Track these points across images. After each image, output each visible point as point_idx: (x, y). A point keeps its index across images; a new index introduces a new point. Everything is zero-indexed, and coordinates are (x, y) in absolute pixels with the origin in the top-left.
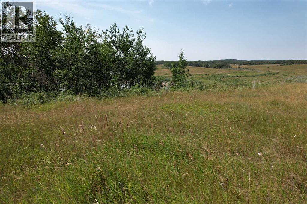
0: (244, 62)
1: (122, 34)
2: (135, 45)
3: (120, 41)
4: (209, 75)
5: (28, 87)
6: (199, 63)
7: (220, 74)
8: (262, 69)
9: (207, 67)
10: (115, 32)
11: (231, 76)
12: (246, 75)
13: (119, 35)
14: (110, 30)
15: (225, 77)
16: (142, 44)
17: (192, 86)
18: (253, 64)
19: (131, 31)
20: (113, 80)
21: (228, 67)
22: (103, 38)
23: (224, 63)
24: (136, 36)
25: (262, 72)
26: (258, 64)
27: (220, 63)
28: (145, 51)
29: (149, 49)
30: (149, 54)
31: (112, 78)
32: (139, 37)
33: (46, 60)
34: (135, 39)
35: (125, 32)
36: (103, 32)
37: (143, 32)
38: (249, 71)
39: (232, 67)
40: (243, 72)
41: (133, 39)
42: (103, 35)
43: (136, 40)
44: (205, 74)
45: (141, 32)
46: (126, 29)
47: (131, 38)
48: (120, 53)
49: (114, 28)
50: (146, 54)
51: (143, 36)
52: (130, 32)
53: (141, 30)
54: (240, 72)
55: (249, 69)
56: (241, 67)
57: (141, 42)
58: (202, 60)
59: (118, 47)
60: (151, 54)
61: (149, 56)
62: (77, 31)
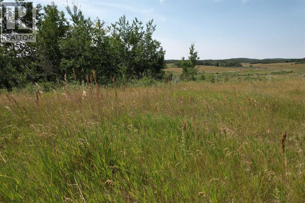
0: (255, 61)
1: (131, 26)
2: (144, 38)
3: (129, 34)
4: (219, 73)
5: (36, 78)
6: (209, 62)
7: (231, 73)
8: (275, 68)
9: (218, 65)
10: (124, 24)
11: (243, 74)
12: (257, 74)
13: (129, 27)
14: (119, 22)
15: (236, 76)
16: (151, 37)
17: (203, 79)
18: (266, 63)
19: (141, 23)
20: (120, 71)
21: (239, 66)
22: (112, 31)
23: (235, 62)
24: (145, 29)
25: (275, 71)
26: (271, 63)
27: (231, 61)
28: (155, 44)
29: (159, 42)
30: (158, 48)
31: (119, 69)
32: (148, 29)
33: (54, 51)
34: (144, 31)
35: (134, 24)
36: (112, 24)
37: (153, 24)
38: (261, 69)
39: (243, 66)
40: (254, 70)
41: (143, 31)
42: (112, 28)
43: (146, 33)
44: (215, 73)
45: (150, 24)
46: (135, 22)
47: (141, 31)
48: (129, 46)
49: (123, 21)
50: (156, 47)
51: (152, 29)
52: (140, 25)
53: (151, 22)
54: (251, 71)
55: (261, 68)
56: (252, 65)
57: (151, 34)
58: (212, 59)
59: (126, 39)
60: (161, 47)
61: (158, 50)
62: (85, 22)
